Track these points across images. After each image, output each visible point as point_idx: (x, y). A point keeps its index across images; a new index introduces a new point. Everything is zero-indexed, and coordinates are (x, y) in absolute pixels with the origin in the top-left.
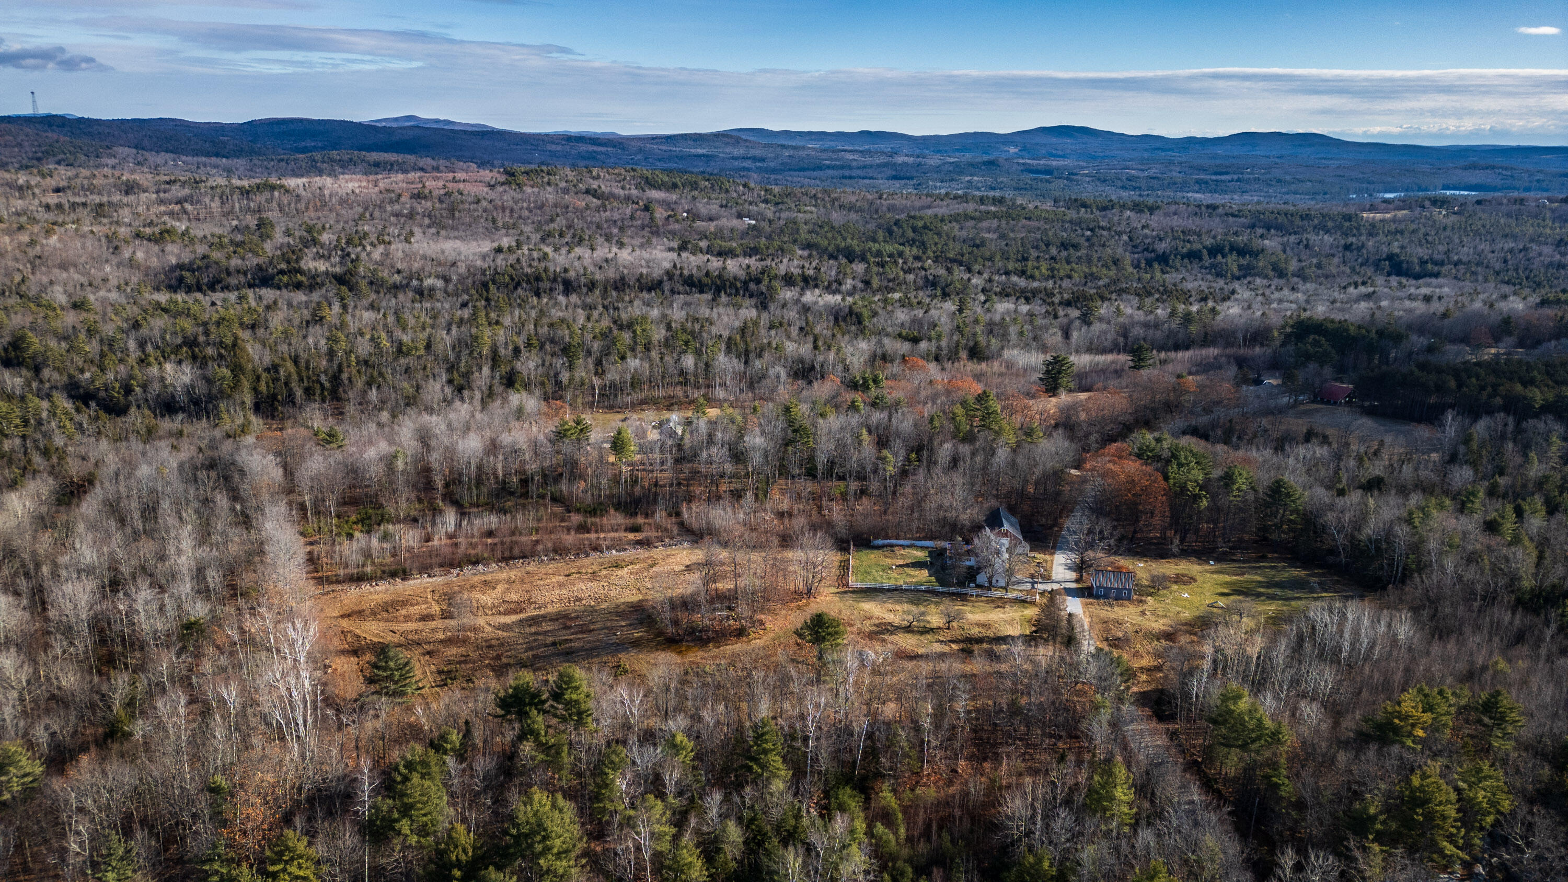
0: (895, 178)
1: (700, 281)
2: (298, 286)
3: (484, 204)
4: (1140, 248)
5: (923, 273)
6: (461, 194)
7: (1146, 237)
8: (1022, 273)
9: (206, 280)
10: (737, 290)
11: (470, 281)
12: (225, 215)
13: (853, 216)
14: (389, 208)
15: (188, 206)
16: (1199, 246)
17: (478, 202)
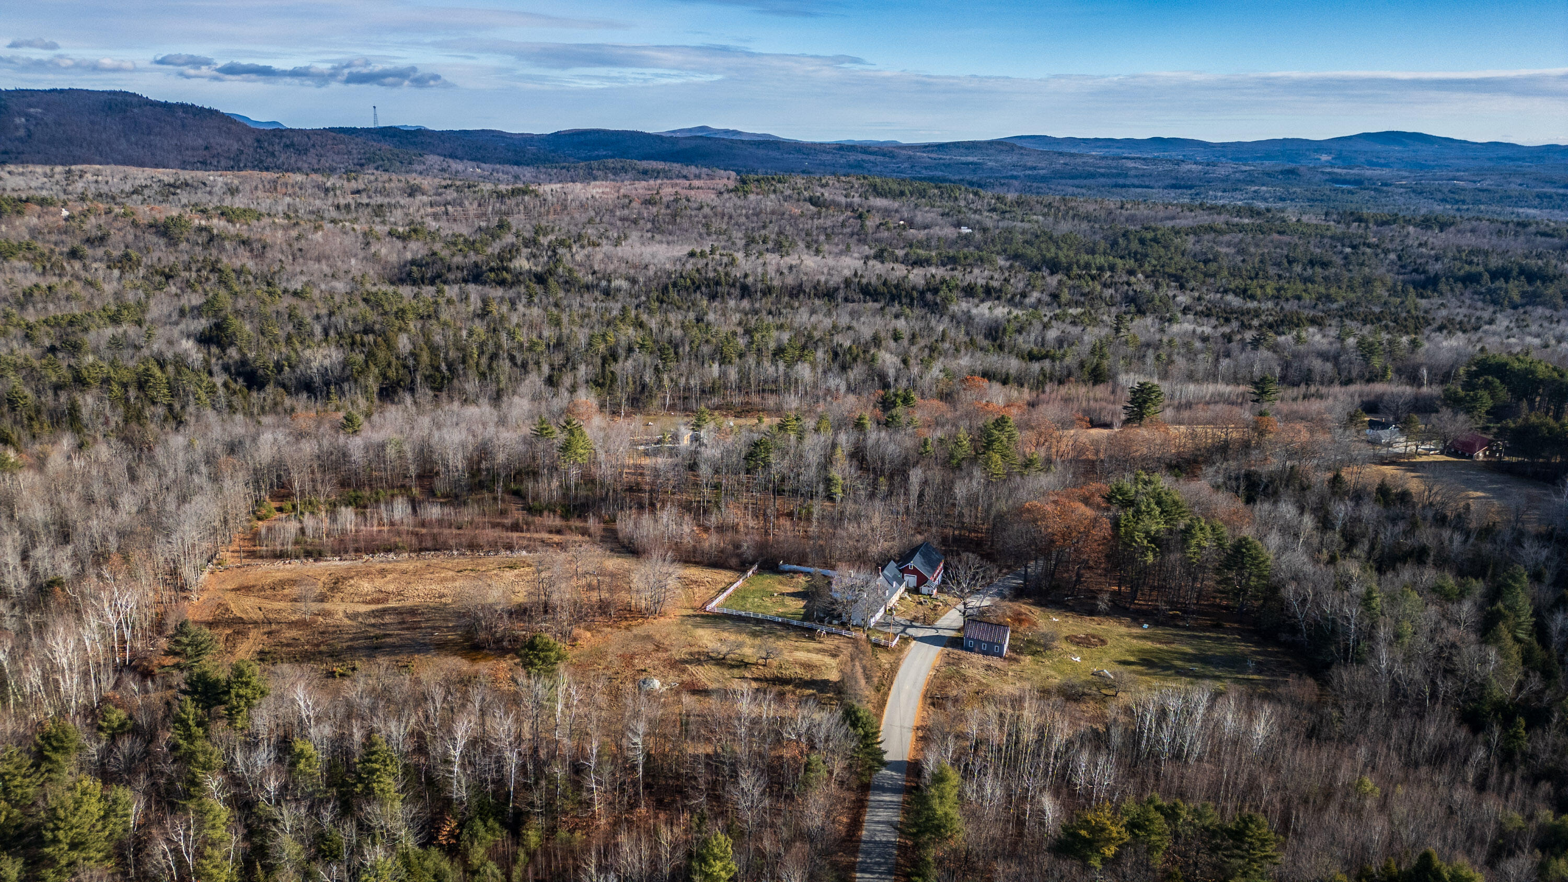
0: (1174, 187)
1: (875, 290)
2: (502, 283)
3: (706, 210)
4: (1410, 268)
5: (1126, 287)
6: (688, 200)
7: (1421, 256)
8: (1244, 293)
9: (429, 275)
10: (912, 300)
11: (655, 283)
12: (479, 216)
13: (1085, 226)
14: (618, 213)
15: (450, 208)
16: (1481, 268)
17: (700, 208)
